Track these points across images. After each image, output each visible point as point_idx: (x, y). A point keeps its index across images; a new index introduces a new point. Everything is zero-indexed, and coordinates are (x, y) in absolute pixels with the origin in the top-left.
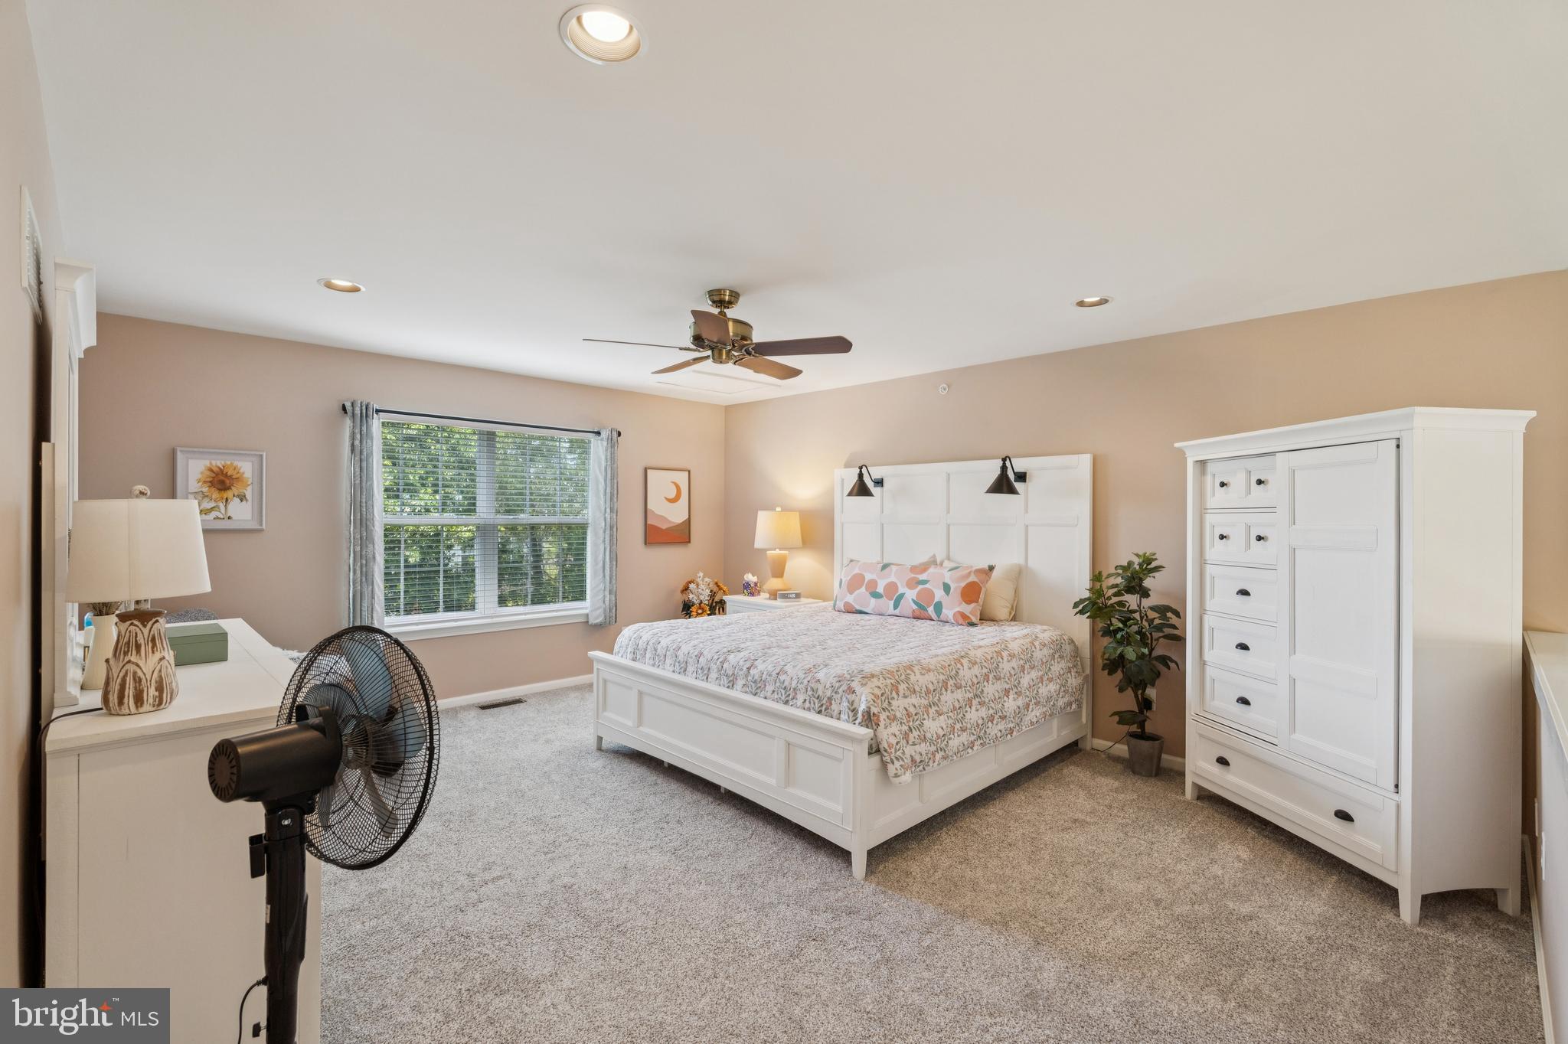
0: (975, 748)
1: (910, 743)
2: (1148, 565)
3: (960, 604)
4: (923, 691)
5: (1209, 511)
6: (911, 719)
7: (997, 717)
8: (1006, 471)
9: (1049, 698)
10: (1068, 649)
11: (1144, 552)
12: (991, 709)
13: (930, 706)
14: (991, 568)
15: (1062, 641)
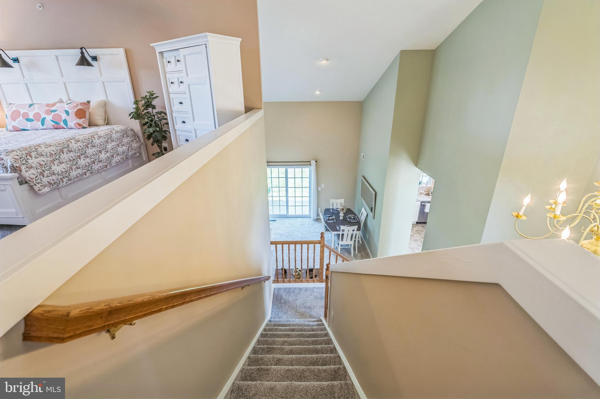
0: (87, 175)
1: (45, 176)
2: (152, 96)
3: (76, 119)
4: (48, 154)
5: (167, 73)
6: (43, 167)
7: (96, 162)
8: (84, 55)
9: (123, 153)
10: (130, 133)
11: (149, 90)
12: (92, 159)
13: (55, 161)
14: (89, 102)
15: (127, 130)
